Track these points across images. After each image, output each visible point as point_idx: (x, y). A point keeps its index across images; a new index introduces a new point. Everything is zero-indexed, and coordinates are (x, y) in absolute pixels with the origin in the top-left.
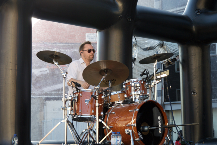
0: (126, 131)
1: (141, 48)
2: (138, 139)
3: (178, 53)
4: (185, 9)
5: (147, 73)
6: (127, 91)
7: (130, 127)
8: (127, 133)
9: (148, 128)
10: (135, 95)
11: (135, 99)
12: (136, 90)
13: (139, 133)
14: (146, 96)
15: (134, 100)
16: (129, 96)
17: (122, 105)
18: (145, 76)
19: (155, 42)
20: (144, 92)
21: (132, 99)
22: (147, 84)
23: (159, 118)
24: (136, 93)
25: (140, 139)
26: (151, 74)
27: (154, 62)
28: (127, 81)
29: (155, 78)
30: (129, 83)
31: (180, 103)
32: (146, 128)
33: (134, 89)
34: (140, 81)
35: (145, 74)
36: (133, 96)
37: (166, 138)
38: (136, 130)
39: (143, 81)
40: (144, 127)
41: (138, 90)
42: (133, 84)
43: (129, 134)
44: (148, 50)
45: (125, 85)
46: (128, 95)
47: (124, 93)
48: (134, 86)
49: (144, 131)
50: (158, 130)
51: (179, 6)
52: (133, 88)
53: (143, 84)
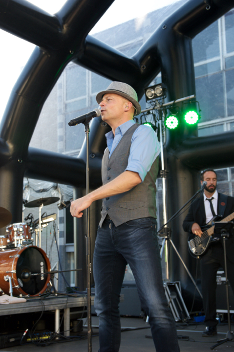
0: (5, 277)
1: (34, 190)
2: (17, 286)
3: (72, 196)
4: (79, 152)
5: (32, 218)
6: (10, 236)
7: (10, 274)
8: (6, 280)
9: (29, 275)
10: (18, 241)
11: (17, 244)
12: (18, 235)
13: (19, 280)
14: (29, 241)
15: (16, 246)
16: (12, 241)
17: (3, 250)
18: (29, 221)
19: (49, 184)
20: (27, 237)
21: (14, 244)
22: (31, 228)
23: (42, 264)
24: (18, 238)
25: (20, 286)
26: (35, 219)
27: (39, 206)
28: (10, 226)
29: (41, 222)
30: (12, 227)
31: (73, 245)
32: (27, 275)
33: (17, 233)
34: (24, 226)
35: (29, 219)
36: (16, 241)
37: (48, 285)
38: (15, 277)
39: (28, 226)
40: (25, 273)
41: (21, 234)
42: (15, 229)
43: (8, 281)
44: (42, 192)
45: (8, 229)
46: (11, 239)
47: (7, 237)
48: (16, 231)
49: (24, 278)
50: (40, 276)
51: (75, 149)
52: (15, 233)
53: (28, 228)
